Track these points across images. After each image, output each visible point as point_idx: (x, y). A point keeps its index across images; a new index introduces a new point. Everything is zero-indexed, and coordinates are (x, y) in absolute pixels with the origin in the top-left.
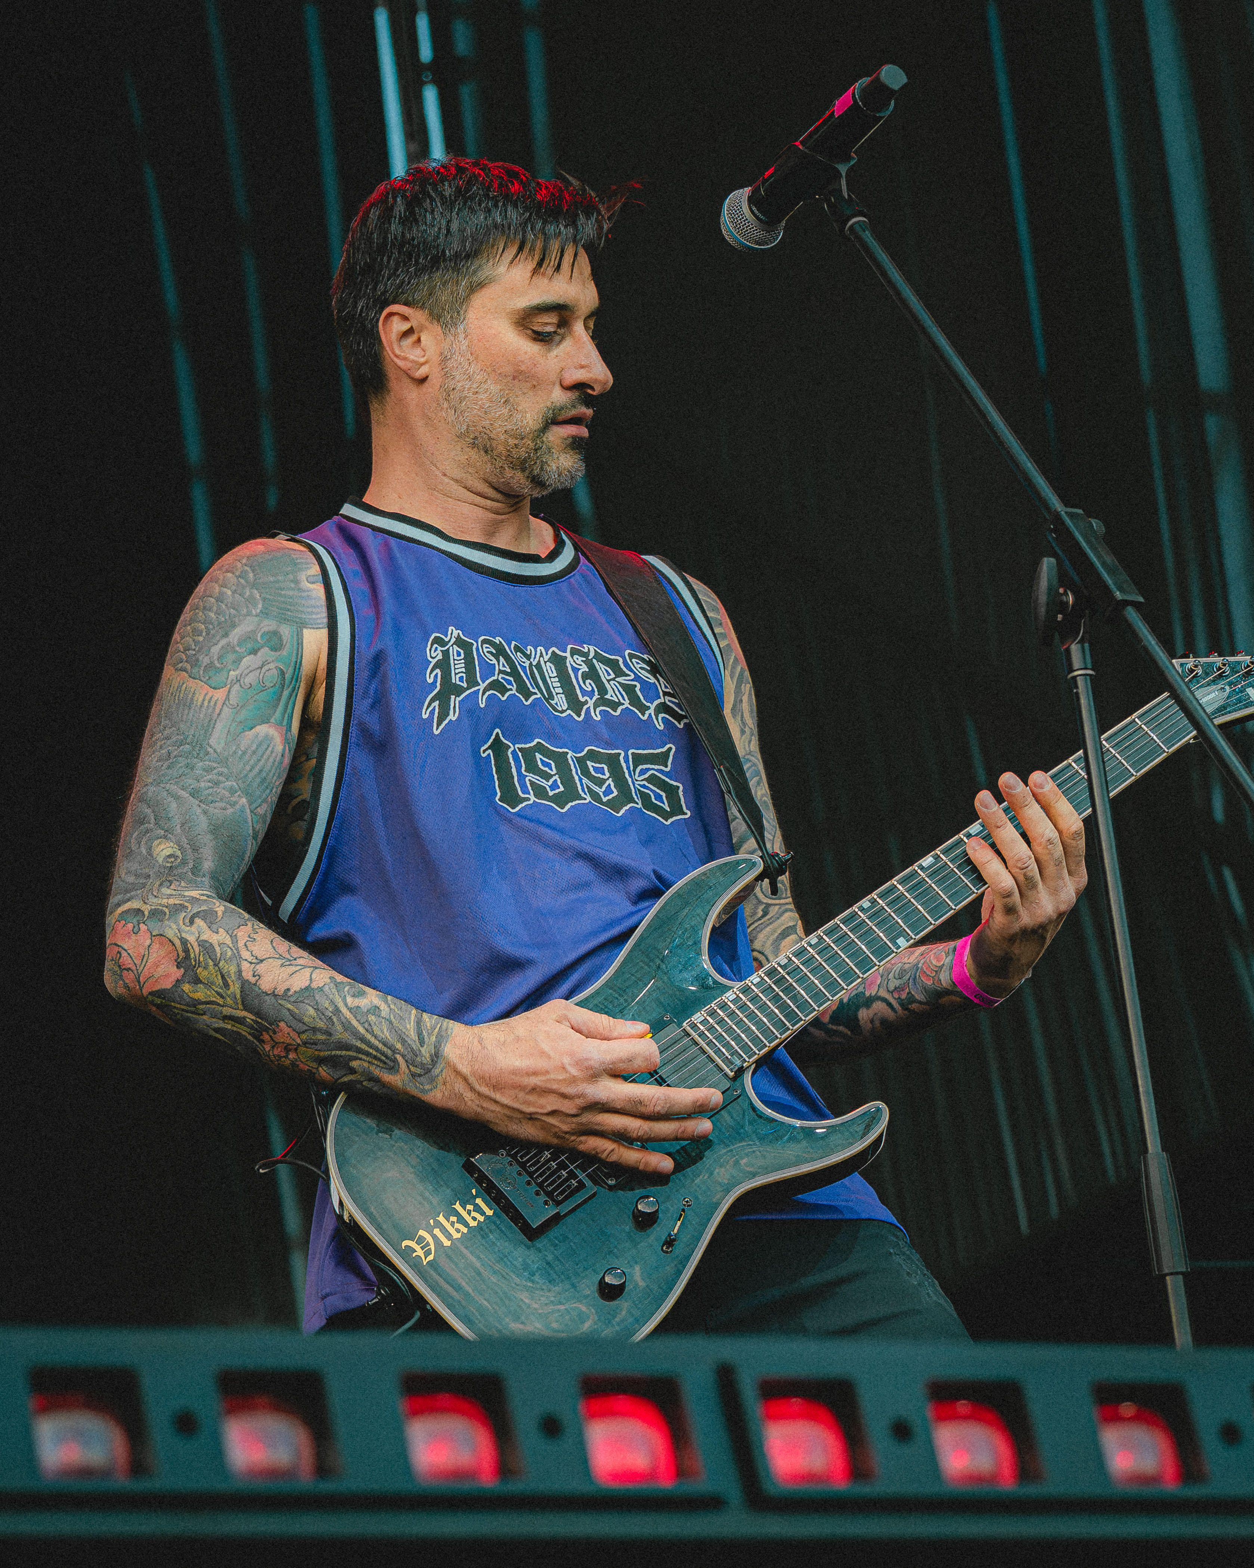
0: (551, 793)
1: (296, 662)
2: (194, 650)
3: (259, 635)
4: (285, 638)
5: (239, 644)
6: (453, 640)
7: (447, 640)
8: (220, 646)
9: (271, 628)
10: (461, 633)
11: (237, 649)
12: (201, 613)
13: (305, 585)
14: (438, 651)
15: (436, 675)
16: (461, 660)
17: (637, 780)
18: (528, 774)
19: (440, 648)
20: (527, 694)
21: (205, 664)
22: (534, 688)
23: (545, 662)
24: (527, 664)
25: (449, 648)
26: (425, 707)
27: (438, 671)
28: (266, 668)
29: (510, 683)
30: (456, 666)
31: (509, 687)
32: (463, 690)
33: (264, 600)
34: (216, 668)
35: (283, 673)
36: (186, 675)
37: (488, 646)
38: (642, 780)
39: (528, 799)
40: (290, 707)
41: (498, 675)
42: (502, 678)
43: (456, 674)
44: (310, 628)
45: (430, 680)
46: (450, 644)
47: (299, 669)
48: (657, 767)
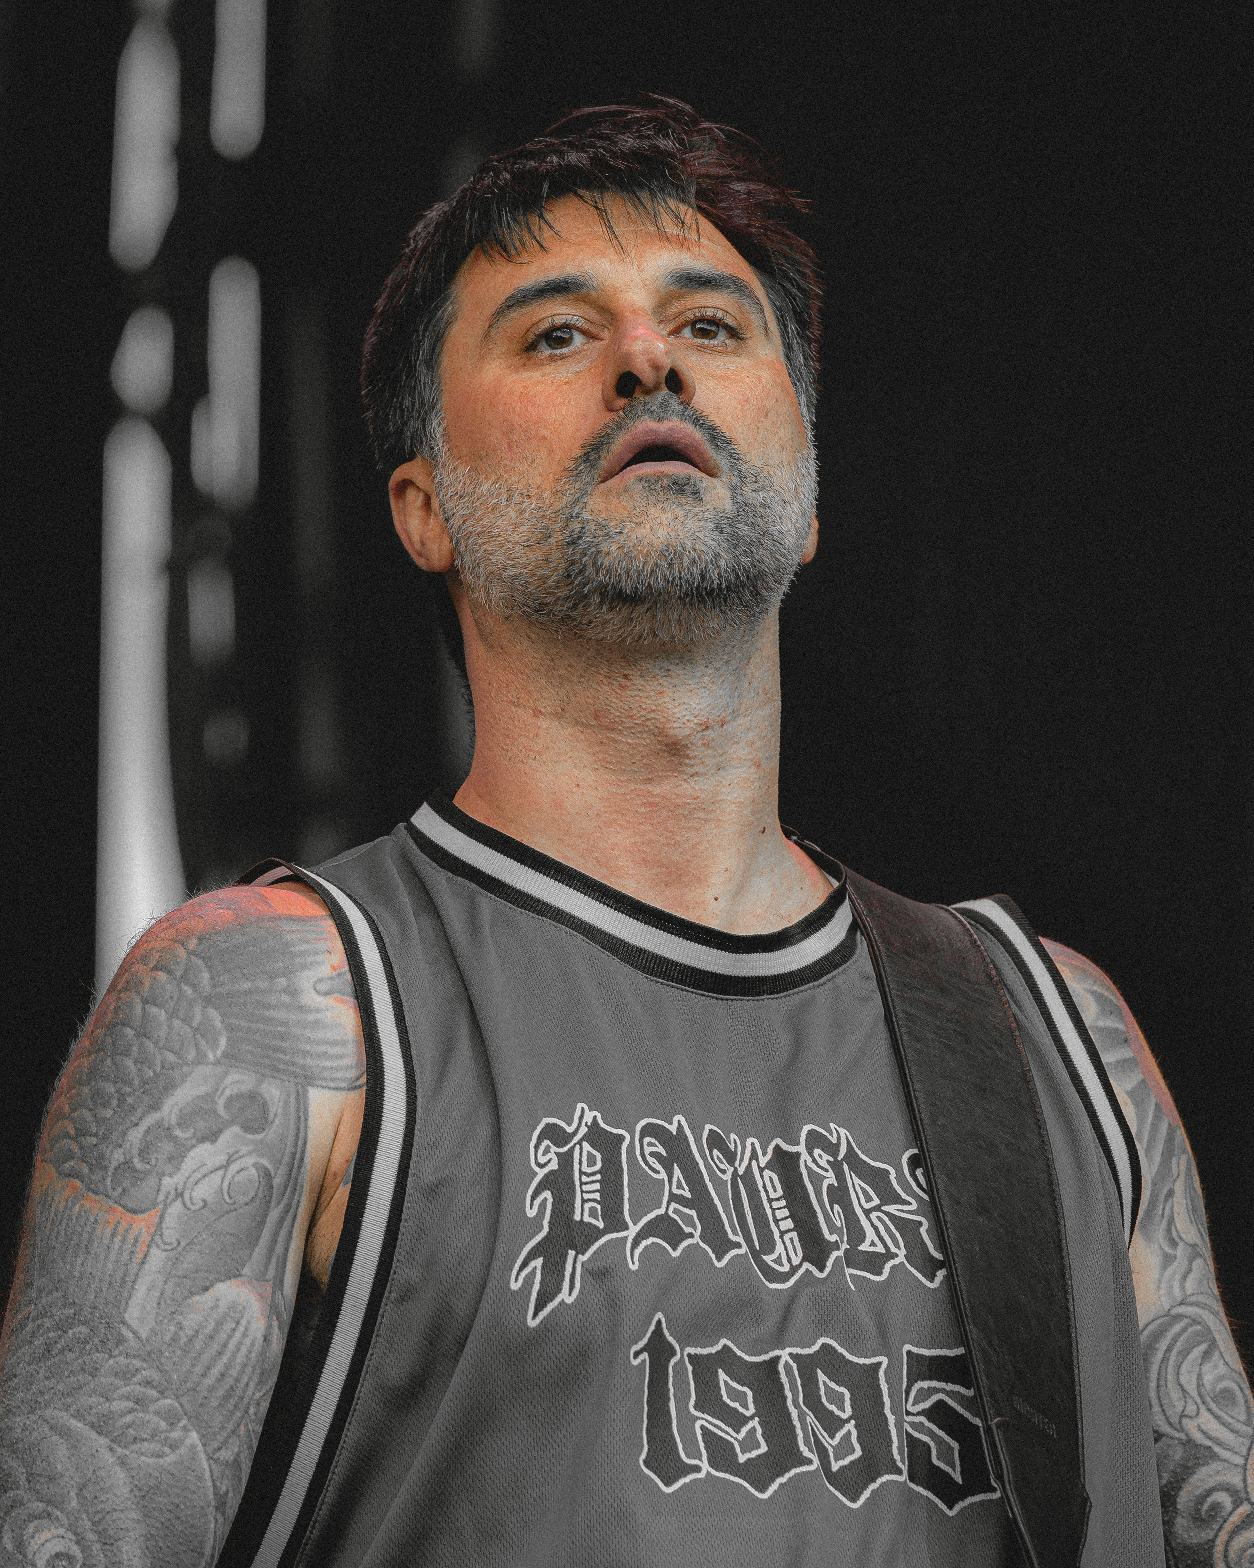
0: (742, 1458)
1: (294, 1154)
2: (96, 1135)
3: (221, 1102)
4: (272, 1110)
5: (182, 1123)
6: (583, 1130)
7: (570, 1130)
8: (142, 1128)
9: (245, 1088)
10: (599, 1116)
11: (178, 1132)
12: (109, 1061)
13: (310, 998)
14: (551, 1155)
15: (544, 1203)
16: (594, 1174)
17: (908, 1413)
18: (700, 1414)
19: (554, 1149)
20: (722, 1245)
21: (114, 1164)
22: (735, 1233)
23: (761, 1170)
24: (727, 1177)
25: (572, 1149)
26: (514, 1272)
27: (547, 1194)
28: (234, 1167)
29: (690, 1222)
30: (585, 1188)
31: (687, 1230)
32: (594, 1234)
33: (230, 1028)
34: (134, 1170)
35: (267, 1175)
36: (79, 1184)
37: (653, 1140)
38: (919, 1414)
39: (698, 1469)
40: (281, 1239)
41: (668, 1204)
42: (676, 1211)
43: (584, 1201)
44: (323, 1087)
45: (531, 1213)
46: (576, 1139)
47: (300, 1167)
48: (950, 1387)
